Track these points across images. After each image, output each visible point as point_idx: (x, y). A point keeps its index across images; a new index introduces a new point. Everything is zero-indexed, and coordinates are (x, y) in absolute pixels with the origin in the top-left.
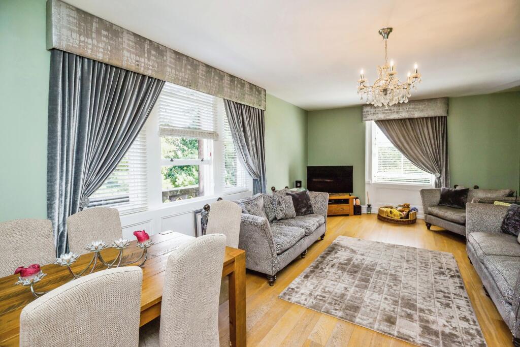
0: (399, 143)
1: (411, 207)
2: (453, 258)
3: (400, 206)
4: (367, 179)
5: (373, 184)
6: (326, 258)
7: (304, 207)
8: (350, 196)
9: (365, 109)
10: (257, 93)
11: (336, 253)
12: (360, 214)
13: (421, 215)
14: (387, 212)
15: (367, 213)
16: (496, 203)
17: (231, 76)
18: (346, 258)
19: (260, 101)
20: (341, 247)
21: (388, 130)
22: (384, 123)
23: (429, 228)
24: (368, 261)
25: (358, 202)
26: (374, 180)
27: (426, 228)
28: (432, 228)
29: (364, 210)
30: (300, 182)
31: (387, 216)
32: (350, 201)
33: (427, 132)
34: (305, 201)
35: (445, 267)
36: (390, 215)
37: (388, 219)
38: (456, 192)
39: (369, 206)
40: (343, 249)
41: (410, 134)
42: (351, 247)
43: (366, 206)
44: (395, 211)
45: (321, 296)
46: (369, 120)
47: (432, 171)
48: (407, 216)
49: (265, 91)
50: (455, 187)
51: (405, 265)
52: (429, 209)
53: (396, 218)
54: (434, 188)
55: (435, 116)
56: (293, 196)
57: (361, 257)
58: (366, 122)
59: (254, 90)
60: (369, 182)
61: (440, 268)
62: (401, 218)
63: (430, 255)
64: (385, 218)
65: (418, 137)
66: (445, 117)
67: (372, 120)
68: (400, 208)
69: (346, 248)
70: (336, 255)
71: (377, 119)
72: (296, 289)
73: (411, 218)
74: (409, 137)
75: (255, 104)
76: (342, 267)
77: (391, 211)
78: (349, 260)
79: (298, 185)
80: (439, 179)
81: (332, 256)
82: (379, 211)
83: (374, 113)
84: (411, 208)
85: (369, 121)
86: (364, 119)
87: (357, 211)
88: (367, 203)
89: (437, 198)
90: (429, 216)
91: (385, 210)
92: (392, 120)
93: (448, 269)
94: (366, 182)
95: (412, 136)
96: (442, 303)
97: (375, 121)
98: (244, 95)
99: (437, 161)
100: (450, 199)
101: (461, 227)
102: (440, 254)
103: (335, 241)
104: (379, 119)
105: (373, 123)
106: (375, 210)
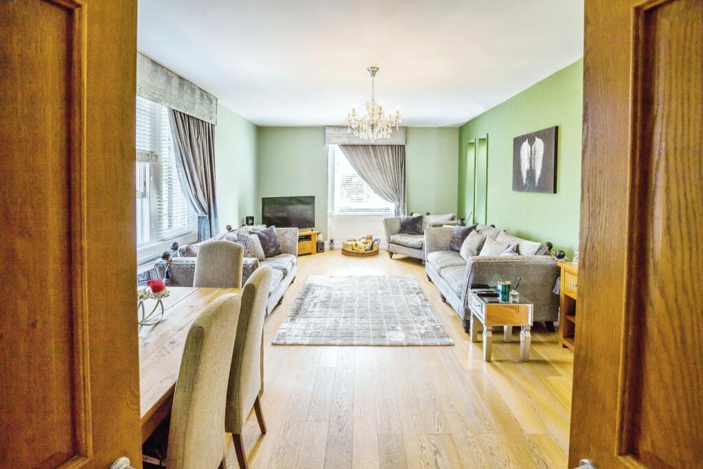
0: (362, 171)
1: (374, 238)
2: (415, 279)
3: (364, 238)
4: (329, 211)
5: (336, 215)
6: (304, 299)
7: (273, 247)
8: (312, 230)
9: (328, 131)
10: (208, 102)
11: (313, 293)
12: (323, 252)
13: (383, 245)
14: (352, 245)
15: (331, 250)
16: (444, 226)
17: (180, 78)
18: (325, 295)
19: (211, 112)
20: (316, 286)
21: (351, 156)
22: (347, 148)
23: (391, 257)
24: (346, 294)
25: (321, 238)
26: (337, 211)
27: (389, 256)
28: (394, 256)
29: (327, 246)
30: (252, 218)
31: (353, 249)
32: (313, 238)
33: (388, 158)
34: (273, 240)
35: (411, 287)
36: (355, 248)
37: (353, 253)
38: (414, 219)
39: (332, 241)
40: (319, 288)
41: (373, 161)
42: (327, 285)
43: (329, 241)
44: (360, 244)
45: (315, 332)
46: (333, 144)
47: (392, 199)
48: (372, 248)
49: (217, 99)
50: (412, 214)
51: (380, 292)
52: (392, 237)
53: (362, 251)
54: (394, 217)
55: (395, 144)
56: (259, 235)
57: (340, 292)
58: (329, 145)
59: (205, 97)
60: (332, 213)
61: (408, 288)
62: (366, 250)
63: (398, 280)
64: (350, 252)
65: (380, 165)
66: (404, 146)
67: (335, 143)
68: (363, 240)
69: (321, 286)
70: (314, 295)
71: (341, 143)
72: (288, 333)
73: (375, 249)
74: (371, 164)
75: (205, 117)
76: (325, 304)
77: (356, 244)
78: (329, 297)
79: (250, 222)
80: (398, 207)
81: (310, 296)
82: (344, 246)
83: (338, 137)
86: (327, 142)
87: (320, 248)
88: (329, 239)
89: (397, 227)
90: (391, 245)
91: (350, 243)
92: (356, 145)
93: (414, 288)
94: (328, 215)
96: (415, 314)
97: (340, 146)
98: (194, 104)
99: (397, 191)
100: (408, 227)
101: (419, 251)
102: (405, 278)
103: (309, 282)
104: (343, 144)
105: (337, 147)
106: (338, 245)
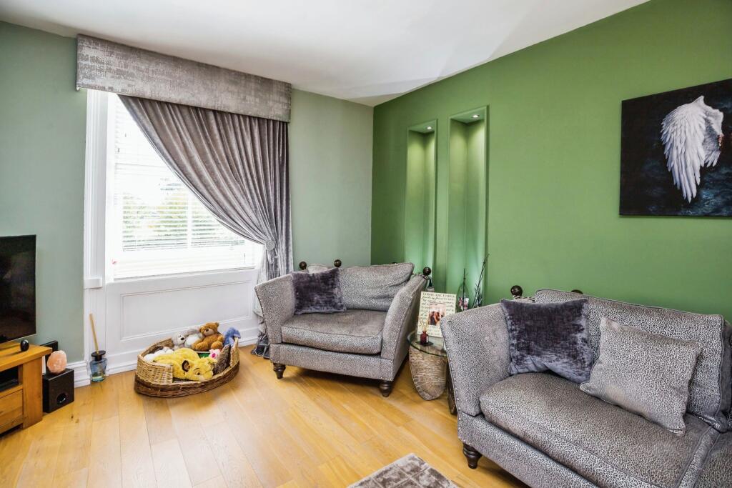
1: (222, 327)
4: (89, 277)
5: (111, 285)
8: (25, 348)
9: (89, 52)
12: (71, 401)
15: (93, 382)
21: (160, 131)
22: (150, 109)
23: (280, 376)
25: (59, 360)
26: (112, 274)
27: (274, 376)
31: (175, 379)
37: (177, 388)
39: (98, 357)
41: (217, 150)
43: (88, 358)
46: (103, 89)
47: (260, 236)
48: (227, 361)
50: (302, 265)
52: (287, 329)
53: (205, 377)
58: (89, 91)
60: (98, 280)
64: (164, 389)
65: (235, 160)
67: (111, 89)
68: (192, 340)
71: (130, 92)
73: (234, 362)
74: (214, 156)
80: (274, 252)
82: (139, 369)
83: (119, 72)
84: (225, 334)
85: (100, 92)
86: (82, 80)
87: (58, 393)
88: (89, 351)
92: (172, 104)
94: (87, 284)
95: (220, 156)
104: (136, 95)
105: (115, 100)
106: (121, 368)
